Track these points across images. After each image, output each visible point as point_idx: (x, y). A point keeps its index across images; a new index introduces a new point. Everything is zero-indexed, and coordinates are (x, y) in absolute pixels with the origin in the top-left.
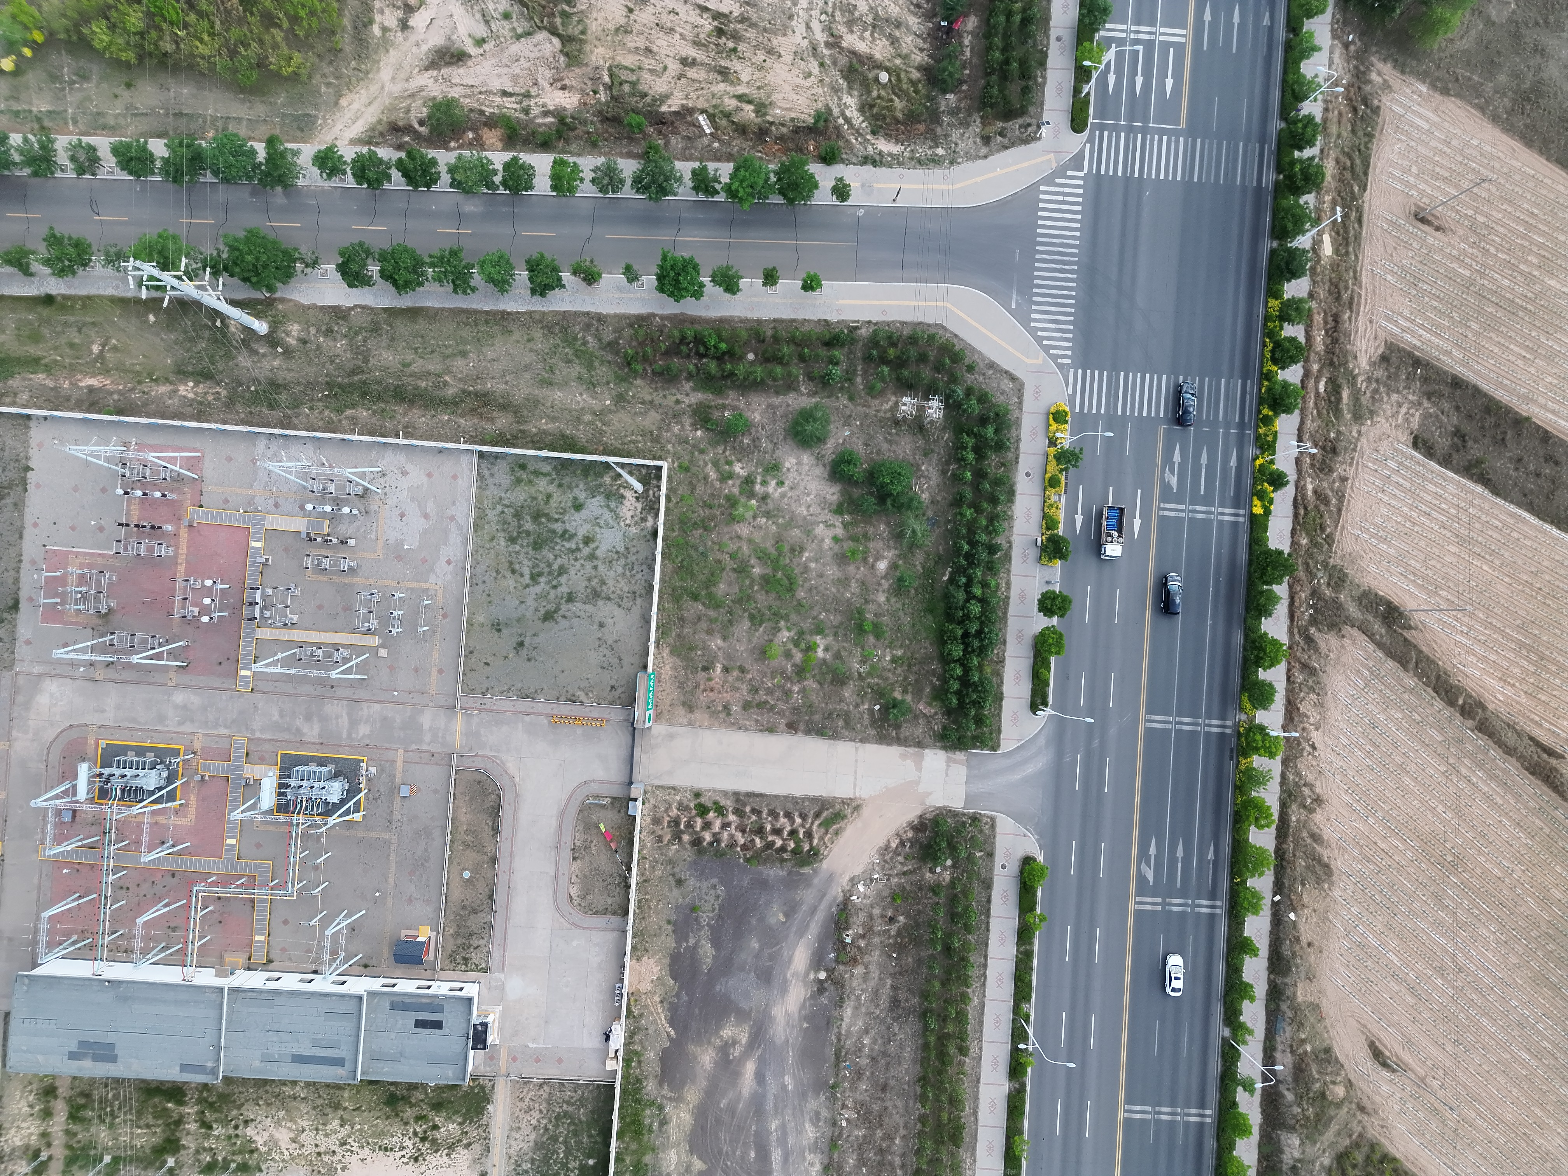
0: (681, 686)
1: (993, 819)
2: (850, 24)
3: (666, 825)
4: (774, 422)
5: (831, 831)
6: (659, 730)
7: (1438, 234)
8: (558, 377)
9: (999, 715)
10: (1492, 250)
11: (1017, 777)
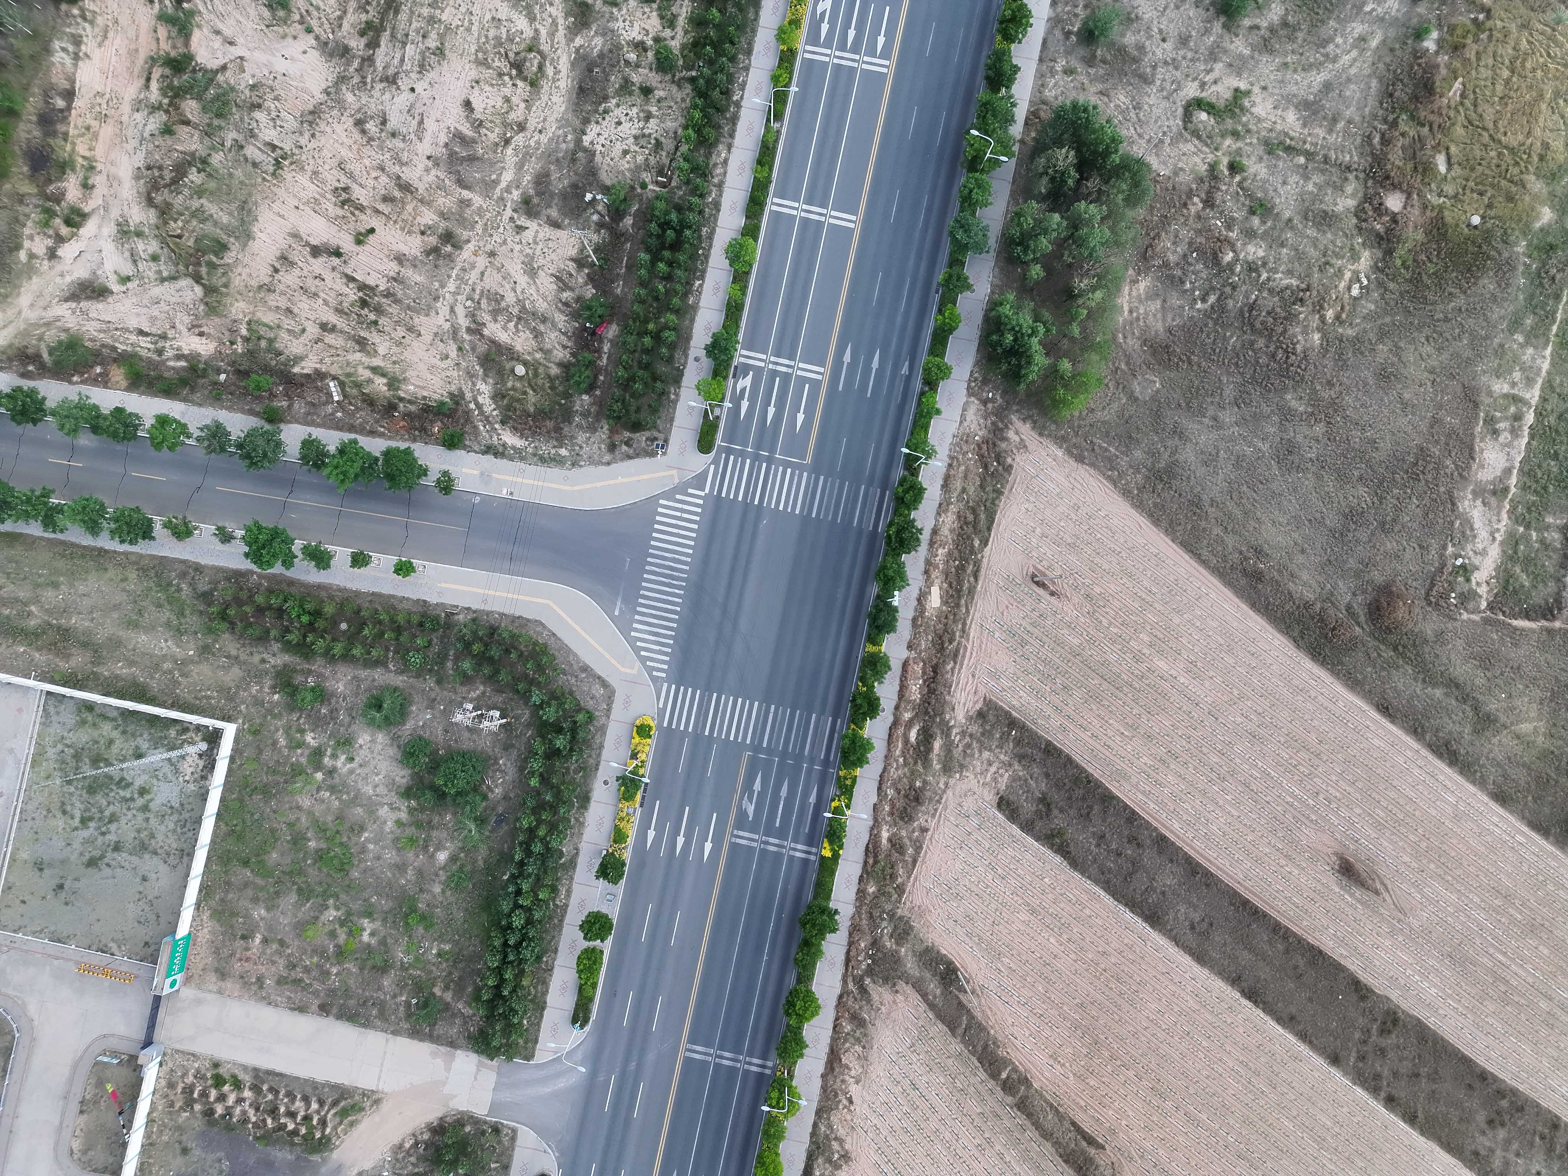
0: (217, 952)
1: (514, 1131)
2: (495, 314)
3: (179, 1090)
4: (357, 695)
5: (346, 1121)
6: (188, 993)
7: (1053, 599)
8: (146, 620)
9: (539, 1024)
10: (1105, 622)
11: (548, 1090)
